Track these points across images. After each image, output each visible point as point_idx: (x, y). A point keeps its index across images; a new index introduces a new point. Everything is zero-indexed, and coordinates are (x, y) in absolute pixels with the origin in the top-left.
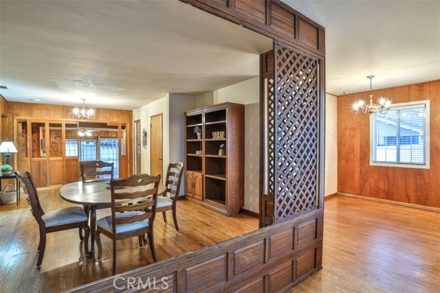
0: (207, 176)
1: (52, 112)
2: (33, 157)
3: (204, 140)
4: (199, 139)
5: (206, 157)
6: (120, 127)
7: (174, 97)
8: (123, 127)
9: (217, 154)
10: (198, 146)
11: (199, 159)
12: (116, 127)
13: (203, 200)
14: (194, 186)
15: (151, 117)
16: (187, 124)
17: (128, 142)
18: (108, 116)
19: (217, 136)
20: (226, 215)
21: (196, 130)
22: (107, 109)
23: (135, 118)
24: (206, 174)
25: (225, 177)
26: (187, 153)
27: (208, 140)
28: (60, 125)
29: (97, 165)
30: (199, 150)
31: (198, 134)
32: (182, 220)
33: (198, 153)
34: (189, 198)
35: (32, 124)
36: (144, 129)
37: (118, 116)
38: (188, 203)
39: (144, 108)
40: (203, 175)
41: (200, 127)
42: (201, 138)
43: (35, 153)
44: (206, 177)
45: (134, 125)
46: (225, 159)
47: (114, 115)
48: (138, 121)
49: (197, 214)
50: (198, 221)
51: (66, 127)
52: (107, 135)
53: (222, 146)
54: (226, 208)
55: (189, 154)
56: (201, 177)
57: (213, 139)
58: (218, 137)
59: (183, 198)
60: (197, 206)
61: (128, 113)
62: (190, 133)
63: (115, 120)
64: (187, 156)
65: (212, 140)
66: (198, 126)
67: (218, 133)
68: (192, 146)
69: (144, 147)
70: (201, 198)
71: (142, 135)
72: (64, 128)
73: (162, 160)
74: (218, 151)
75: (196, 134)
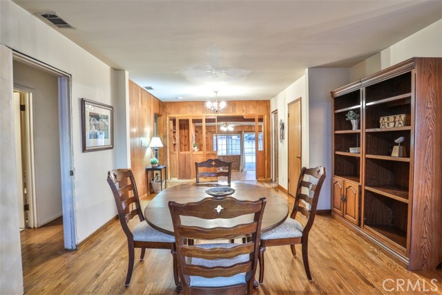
0: (367, 188)
1: (194, 109)
2: (181, 151)
3: (363, 132)
4: (355, 130)
5: (367, 159)
6: (257, 120)
7: (315, 73)
8: (261, 120)
9: (389, 154)
10: (353, 140)
11: (355, 161)
12: (253, 120)
13: (359, 225)
14: (344, 200)
15: (289, 104)
16: (336, 109)
17: (266, 136)
18: (244, 109)
19: (390, 123)
20: (407, 268)
21: (350, 117)
22: (243, 101)
23: (273, 109)
24: (366, 185)
25: (407, 197)
26: (336, 150)
27: (371, 130)
28: (200, 121)
29: (213, 163)
30: (355, 146)
31: (354, 122)
32: (321, 256)
33: (353, 151)
34: (337, 216)
35: (180, 120)
36: (281, 120)
37: (255, 107)
38: (334, 223)
39: (281, 95)
40: (360, 187)
41: (357, 111)
42: (359, 127)
43: (186, 147)
44: (366, 191)
45: (272, 116)
46: (408, 164)
47: (251, 107)
48: (276, 112)
49: (348, 249)
50: (350, 265)
51: (206, 122)
52: (250, 130)
53: (400, 140)
54: (408, 254)
55: (338, 153)
56: (357, 189)
57: (382, 129)
58: (392, 125)
59: (328, 214)
60: (349, 232)
61: (266, 103)
62: (341, 121)
63: (252, 112)
64: (335, 155)
65: (378, 130)
66: (354, 110)
67: (392, 118)
68: (344, 140)
69: (281, 142)
70: (356, 221)
71: (279, 127)
72: (204, 124)
73: (300, 158)
74: (392, 148)
75: (349, 122)
